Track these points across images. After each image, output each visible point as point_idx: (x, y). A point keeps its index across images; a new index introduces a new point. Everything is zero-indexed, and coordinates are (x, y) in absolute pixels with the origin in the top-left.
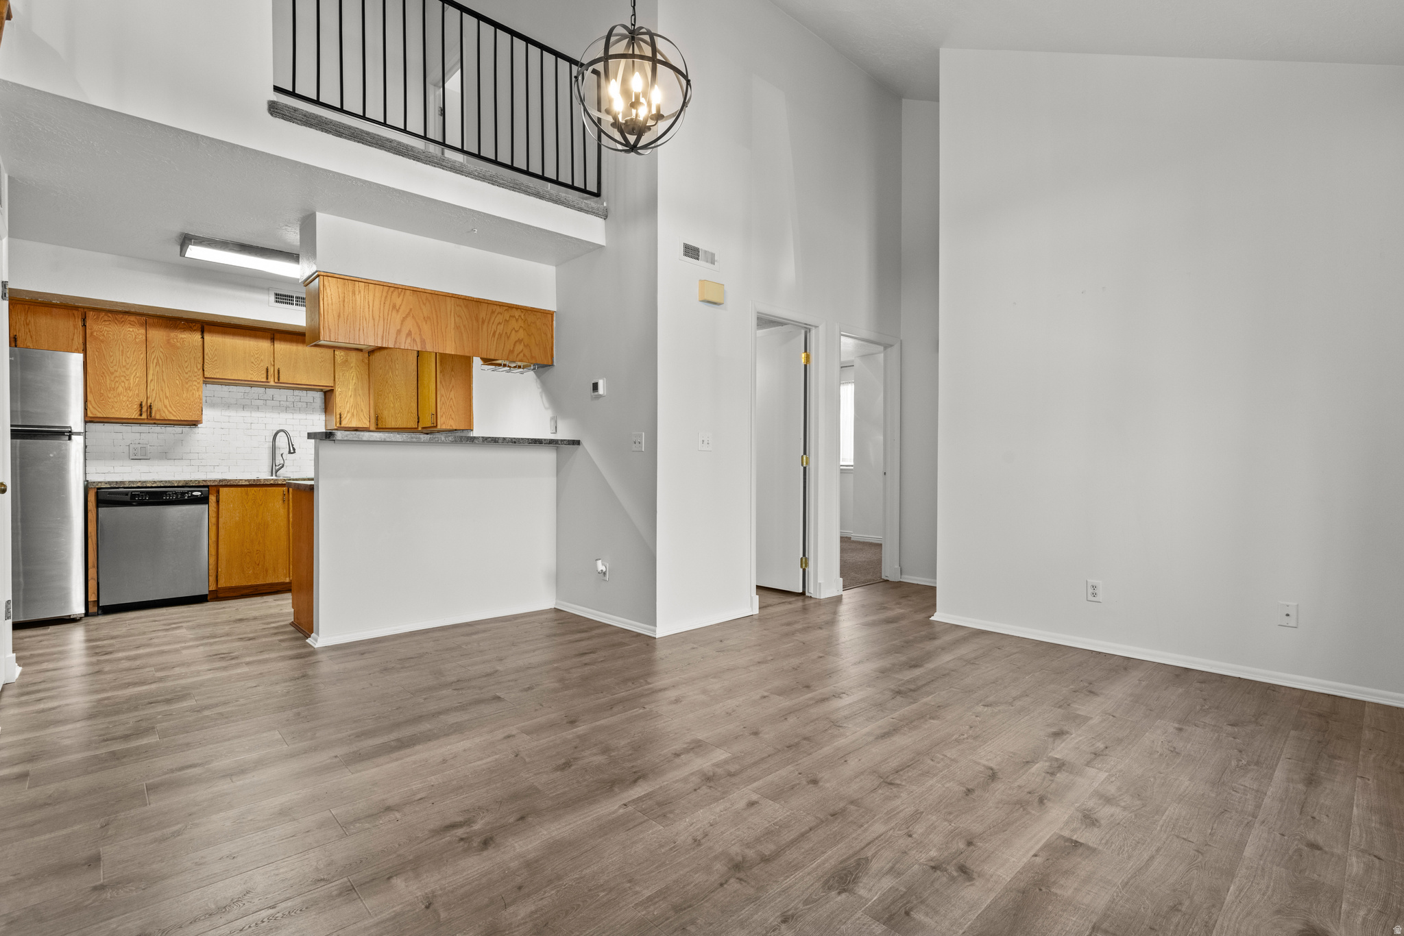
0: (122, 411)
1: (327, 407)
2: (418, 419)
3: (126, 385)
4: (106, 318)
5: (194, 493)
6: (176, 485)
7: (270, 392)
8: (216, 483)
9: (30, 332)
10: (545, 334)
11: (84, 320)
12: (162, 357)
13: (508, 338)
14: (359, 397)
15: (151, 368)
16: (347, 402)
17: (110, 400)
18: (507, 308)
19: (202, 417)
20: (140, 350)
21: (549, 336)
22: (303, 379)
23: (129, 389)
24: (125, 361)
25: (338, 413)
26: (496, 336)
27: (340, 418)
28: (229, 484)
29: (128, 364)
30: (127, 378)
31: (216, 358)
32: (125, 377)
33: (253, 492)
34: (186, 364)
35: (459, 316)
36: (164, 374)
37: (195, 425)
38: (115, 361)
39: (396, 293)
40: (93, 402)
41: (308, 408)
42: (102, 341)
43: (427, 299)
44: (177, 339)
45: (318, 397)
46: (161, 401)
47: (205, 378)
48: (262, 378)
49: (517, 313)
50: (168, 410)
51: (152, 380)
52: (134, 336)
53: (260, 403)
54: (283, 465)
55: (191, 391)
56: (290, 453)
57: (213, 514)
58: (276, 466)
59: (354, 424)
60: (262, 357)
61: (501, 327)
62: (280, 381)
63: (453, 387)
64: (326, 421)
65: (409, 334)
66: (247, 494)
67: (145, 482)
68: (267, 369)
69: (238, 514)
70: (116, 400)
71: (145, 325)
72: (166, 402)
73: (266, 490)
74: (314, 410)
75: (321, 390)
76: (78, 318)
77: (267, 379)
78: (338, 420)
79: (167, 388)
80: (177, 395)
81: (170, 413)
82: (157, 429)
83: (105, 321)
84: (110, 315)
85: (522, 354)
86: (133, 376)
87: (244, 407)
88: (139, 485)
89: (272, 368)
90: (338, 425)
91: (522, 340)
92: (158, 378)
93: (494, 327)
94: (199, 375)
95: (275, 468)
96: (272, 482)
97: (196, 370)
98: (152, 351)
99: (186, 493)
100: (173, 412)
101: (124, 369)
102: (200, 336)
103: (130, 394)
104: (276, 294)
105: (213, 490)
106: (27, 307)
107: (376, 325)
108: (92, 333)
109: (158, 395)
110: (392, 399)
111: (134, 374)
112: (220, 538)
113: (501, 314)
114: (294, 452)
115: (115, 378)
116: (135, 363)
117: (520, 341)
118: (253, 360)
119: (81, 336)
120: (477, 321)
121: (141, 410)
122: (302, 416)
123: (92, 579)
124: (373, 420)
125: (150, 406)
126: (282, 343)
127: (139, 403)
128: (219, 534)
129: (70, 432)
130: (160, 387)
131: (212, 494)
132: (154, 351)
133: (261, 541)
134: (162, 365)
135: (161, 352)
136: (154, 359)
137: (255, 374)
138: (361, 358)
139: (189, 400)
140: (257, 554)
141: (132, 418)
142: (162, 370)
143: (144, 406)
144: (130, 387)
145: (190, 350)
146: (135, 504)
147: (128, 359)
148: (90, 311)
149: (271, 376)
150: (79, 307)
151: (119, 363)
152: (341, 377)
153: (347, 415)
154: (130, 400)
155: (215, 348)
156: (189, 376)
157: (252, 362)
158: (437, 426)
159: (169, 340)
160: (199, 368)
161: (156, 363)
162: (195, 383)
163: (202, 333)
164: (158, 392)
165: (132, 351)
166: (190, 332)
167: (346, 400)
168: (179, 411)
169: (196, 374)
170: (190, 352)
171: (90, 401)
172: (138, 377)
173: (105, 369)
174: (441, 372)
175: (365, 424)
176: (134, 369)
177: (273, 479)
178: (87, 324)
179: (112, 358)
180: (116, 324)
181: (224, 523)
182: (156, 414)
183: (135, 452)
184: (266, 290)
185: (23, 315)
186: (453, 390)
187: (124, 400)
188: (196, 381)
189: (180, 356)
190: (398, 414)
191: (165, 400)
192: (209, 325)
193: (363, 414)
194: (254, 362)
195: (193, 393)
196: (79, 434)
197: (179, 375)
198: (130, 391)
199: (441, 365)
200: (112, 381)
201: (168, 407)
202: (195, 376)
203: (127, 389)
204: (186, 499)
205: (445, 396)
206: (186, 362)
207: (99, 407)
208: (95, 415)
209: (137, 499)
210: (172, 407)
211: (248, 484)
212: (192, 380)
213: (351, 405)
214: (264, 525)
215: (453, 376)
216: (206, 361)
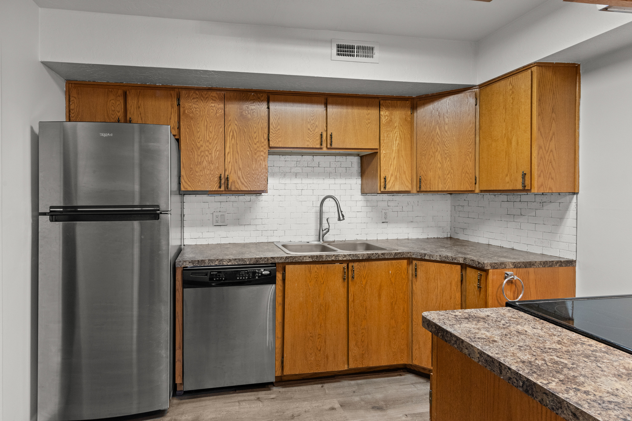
0: (206, 184)
1: (366, 171)
3: (209, 159)
4: (195, 96)
5: (263, 272)
6: (248, 263)
8: (283, 261)
9: (140, 114)
11: (179, 99)
12: (237, 130)
14: (401, 158)
15: (228, 140)
16: (391, 164)
17: (197, 174)
19: (267, 187)
20: (220, 125)
23: (212, 163)
24: (209, 135)
25: (382, 177)
27: (385, 182)
28: (294, 261)
29: (210, 138)
30: (210, 152)
31: (279, 127)
32: (208, 151)
33: (316, 269)
34: (255, 135)
36: (238, 146)
38: (201, 137)
40: (185, 177)
41: (347, 174)
42: (192, 119)
44: (248, 111)
45: (356, 161)
46: (235, 172)
47: (271, 148)
48: (316, 144)
50: (241, 182)
51: (228, 153)
52: (215, 111)
53: (309, 170)
54: (329, 230)
55: (259, 161)
56: (339, 219)
57: (279, 294)
58: (323, 231)
59: (397, 189)
60: (317, 123)
62: (333, 146)
63: (554, 134)
64: (363, 183)
66: (310, 271)
67: (222, 260)
68: (321, 135)
69: (302, 294)
70: (202, 174)
71: (224, 99)
72: (240, 173)
73: (327, 267)
74: (350, 176)
75: (358, 155)
76: (174, 97)
77: (321, 144)
78: (382, 184)
79: (240, 160)
80: (248, 166)
81: (243, 184)
82: (233, 198)
83: (193, 98)
84: (197, 92)
86: (214, 149)
87: (296, 175)
88: (217, 263)
89: (326, 133)
90: (382, 189)
92: (233, 151)
94: (265, 145)
95: (322, 233)
96: (333, 258)
97: (263, 140)
99: (256, 272)
100: (245, 183)
101: (208, 144)
102: (266, 106)
103: (212, 168)
104: (339, 46)
105: (279, 268)
106: (138, 91)
108: (184, 111)
109: (233, 167)
110: (439, 158)
111: (215, 148)
112: (286, 320)
114: (344, 219)
115: (201, 152)
116: (216, 137)
118: (308, 127)
119: (176, 115)
121: (220, 183)
122: (343, 181)
123: (178, 360)
124: (415, 182)
125: (227, 178)
126: (334, 107)
127: (219, 175)
128: (285, 316)
129: (159, 210)
130: (235, 159)
131: (279, 272)
132: (230, 125)
133: (323, 324)
134: (237, 138)
135: (236, 124)
136: (230, 132)
137: (310, 141)
138: (404, 116)
139: (257, 170)
140: (318, 338)
141: (214, 190)
142: (237, 143)
143: (223, 178)
144: (212, 161)
145: (259, 120)
146: (213, 284)
147: (211, 133)
148: (183, 92)
149: (324, 142)
150: (175, 88)
151: (204, 138)
152: (386, 138)
153: (391, 178)
154: (212, 173)
155: (278, 117)
156: (258, 147)
157: (309, 129)
158: (531, 189)
159: (242, 112)
160: (265, 138)
161: (232, 136)
162: (262, 153)
163: (268, 103)
164: (233, 164)
165: (214, 126)
166: (259, 103)
167: (390, 163)
168: (250, 181)
169: (263, 144)
170: (259, 122)
171: (183, 176)
172: (218, 151)
173: (194, 145)
174: (539, 115)
175: (407, 186)
176: (215, 143)
177: (334, 255)
178: (181, 103)
179: (199, 133)
180: (202, 100)
181: (289, 304)
182: (231, 185)
183: (217, 219)
184: (329, 42)
185: (136, 99)
186: (553, 139)
187: (208, 173)
188: (263, 151)
189: (250, 128)
190: (448, 174)
191: (239, 172)
192: (273, 94)
193: (406, 177)
194: (310, 129)
195: (261, 163)
196: (166, 212)
197: (249, 146)
198: (212, 164)
199: (539, 105)
200: (199, 155)
201: (241, 178)
202: (262, 147)
203: (211, 162)
204: (257, 279)
205: (543, 148)
206: (255, 133)
207: (189, 181)
208: (187, 188)
209: (215, 279)
210: (245, 178)
211: (312, 260)
212: (259, 151)
213: (394, 167)
214: (326, 306)
215: (554, 119)
216: (271, 130)
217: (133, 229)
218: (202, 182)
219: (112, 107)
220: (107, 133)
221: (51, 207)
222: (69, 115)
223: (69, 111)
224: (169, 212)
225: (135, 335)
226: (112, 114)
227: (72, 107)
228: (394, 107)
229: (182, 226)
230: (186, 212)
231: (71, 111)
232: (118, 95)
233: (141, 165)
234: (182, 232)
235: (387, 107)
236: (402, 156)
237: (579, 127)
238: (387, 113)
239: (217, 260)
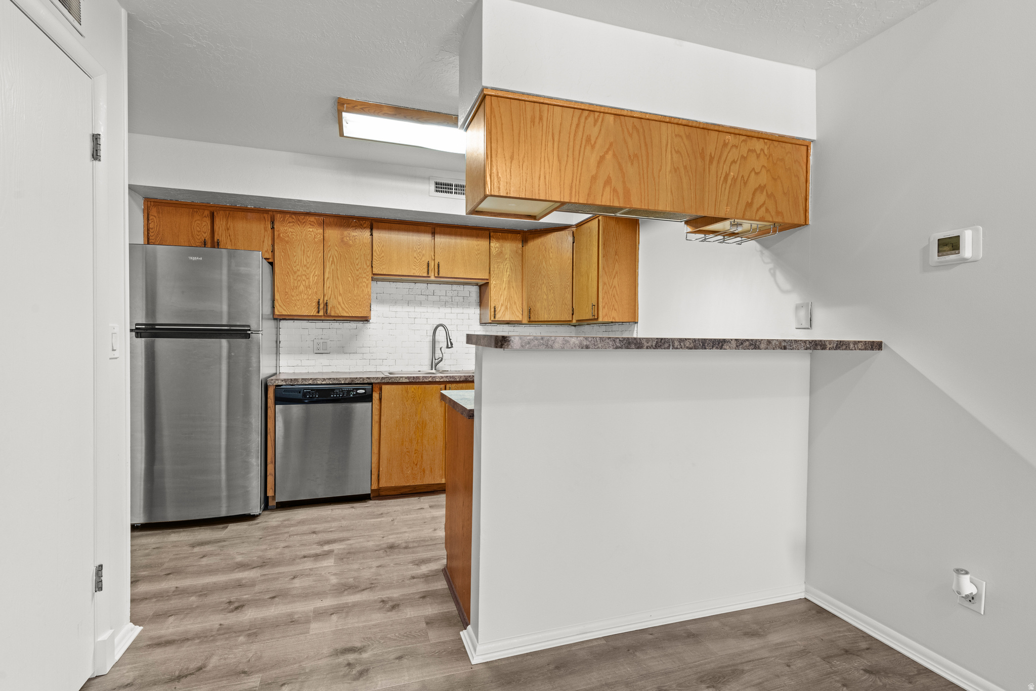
0: (303, 309)
1: (482, 301)
2: (573, 311)
3: (307, 284)
4: (291, 220)
5: (358, 391)
6: (343, 382)
7: (432, 287)
8: (379, 381)
9: (230, 236)
10: (797, 177)
11: (273, 223)
12: (337, 256)
13: (745, 183)
14: (512, 289)
15: (328, 266)
16: (501, 295)
17: (293, 299)
18: (744, 138)
19: (370, 313)
20: (318, 250)
21: (803, 179)
22: (460, 273)
24: (306, 260)
25: (492, 307)
26: (729, 181)
27: (495, 311)
28: (390, 381)
29: (308, 263)
30: (308, 277)
31: (383, 255)
32: (306, 276)
33: (413, 389)
34: (357, 262)
35: (678, 152)
36: (339, 272)
37: (367, 321)
38: (297, 261)
39: (591, 120)
40: (279, 301)
41: (464, 303)
42: (287, 242)
43: (634, 127)
44: (349, 237)
45: (474, 290)
46: (335, 297)
47: (374, 274)
48: (423, 273)
49: (758, 145)
50: (342, 307)
51: (328, 278)
52: (313, 235)
53: (423, 298)
54: (442, 359)
55: (361, 287)
56: (448, 347)
57: (376, 412)
58: (435, 359)
59: (507, 318)
60: (424, 252)
61: (735, 167)
62: (441, 275)
63: (617, 273)
64: (480, 314)
65: (608, 182)
66: (407, 392)
67: (316, 379)
68: (428, 264)
69: (398, 412)
70: (298, 299)
71: (323, 225)
72: (340, 299)
73: (424, 388)
74: (469, 305)
75: (477, 284)
76: (268, 220)
77: (428, 273)
78: (493, 313)
79: (341, 286)
80: (350, 292)
81: (343, 309)
82: (336, 325)
83: (289, 222)
84: (294, 217)
85: (763, 209)
86: (312, 274)
87: (409, 303)
88: (310, 382)
89: (433, 262)
90: (492, 319)
91: (765, 186)
92: (333, 277)
93: (726, 168)
94: (368, 272)
95: (435, 363)
96: (430, 380)
97: (365, 267)
98: (329, 249)
99: (351, 391)
100: (346, 309)
101: (305, 268)
102: (369, 234)
103: (310, 292)
104: (436, 183)
105: (376, 388)
106: (227, 212)
107: (563, 168)
108: (279, 235)
109: (333, 292)
110: (545, 290)
111: (313, 272)
112: (382, 437)
113: (737, 147)
114: (452, 347)
115: (297, 276)
116: (314, 262)
117: (761, 188)
118: (415, 255)
119: (270, 238)
120: (703, 159)
121: (318, 308)
122: (459, 310)
123: (270, 474)
124: (526, 313)
125: (326, 303)
126: (442, 236)
127: (318, 300)
128: (381, 432)
129: (249, 330)
130: (335, 284)
131: (375, 392)
132: (330, 250)
133: (419, 441)
134: (337, 263)
135: (336, 250)
136: (330, 257)
137: (417, 269)
138: (515, 248)
139: (359, 296)
140: (415, 453)
141: (311, 314)
142: (337, 268)
143: (322, 303)
144: (310, 285)
145: (361, 247)
146: (306, 401)
147: (309, 257)
148: (278, 216)
149: (432, 271)
150: (269, 211)
151: (301, 263)
152: (496, 269)
153: (501, 308)
154: (310, 298)
155: (382, 244)
156: (360, 273)
157: (415, 258)
158: (598, 318)
159: (343, 238)
160: (368, 265)
161: (332, 261)
162: (365, 280)
163: (372, 229)
164: (333, 289)
165: (312, 250)
166: (361, 230)
167: (500, 293)
168: (351, 307)
169: (365, 271)
170: (361, 249)
171: (277, 300)
172: (316, 276)
173: (289, 269)
174: (604, 257)
175: (518, 316)
176: (313, 268)
177: (431, 377)
178: (275, 227)
179: (295, 257)
180: (299, 224)
181: (385, 421)
182: (330, 311)
183: (318, 346)
184: (426, 179)
185: (225, 220)
186: (616, 277)
187: (305, 298)
188: (365, 278)
189: (352, 254)
190: (552, 306)
191: (339, 297)
192: (377, 222)
193: (517, 307)
194: (417, 257)
195: (363, 290)
196: (257, 332)
197: (351, 273)
198: (310, 289)
199: (603, 248)
200: (295, 280)
201: (342, 303)
202: (365, 273)
203: (307, 287)
204: (352, 397)
205: (607, 284)
206: (357, 259)
207: (284, 305)
208: (281, 312)
209: (308, 396)
210: (345, 303)
211: (408, 381)
212: (362, 277)
213: (505, 298)
214: (423, 423)
215: (617, 260)
216: (374, 257)
217: (221, 347)
218: (298, 307)
219: (198, 228)
220: (196, 257)
221: (137, 324)
222: (148, 233)
223: (148, 230)
224: (259, 332)
225: (223, 443)
226: (197, 235)
227: (151, 226)
228: (505, 239)
229: (277, 353)
230: (282, 338)
231: (150, 230)
232: (204, 215)
233: (230, 288)
234: (277, 359)
235: (498, 239)
236: (513, 287)
237: (638, 268)
238: (497, 245)
239: (311, 379)
